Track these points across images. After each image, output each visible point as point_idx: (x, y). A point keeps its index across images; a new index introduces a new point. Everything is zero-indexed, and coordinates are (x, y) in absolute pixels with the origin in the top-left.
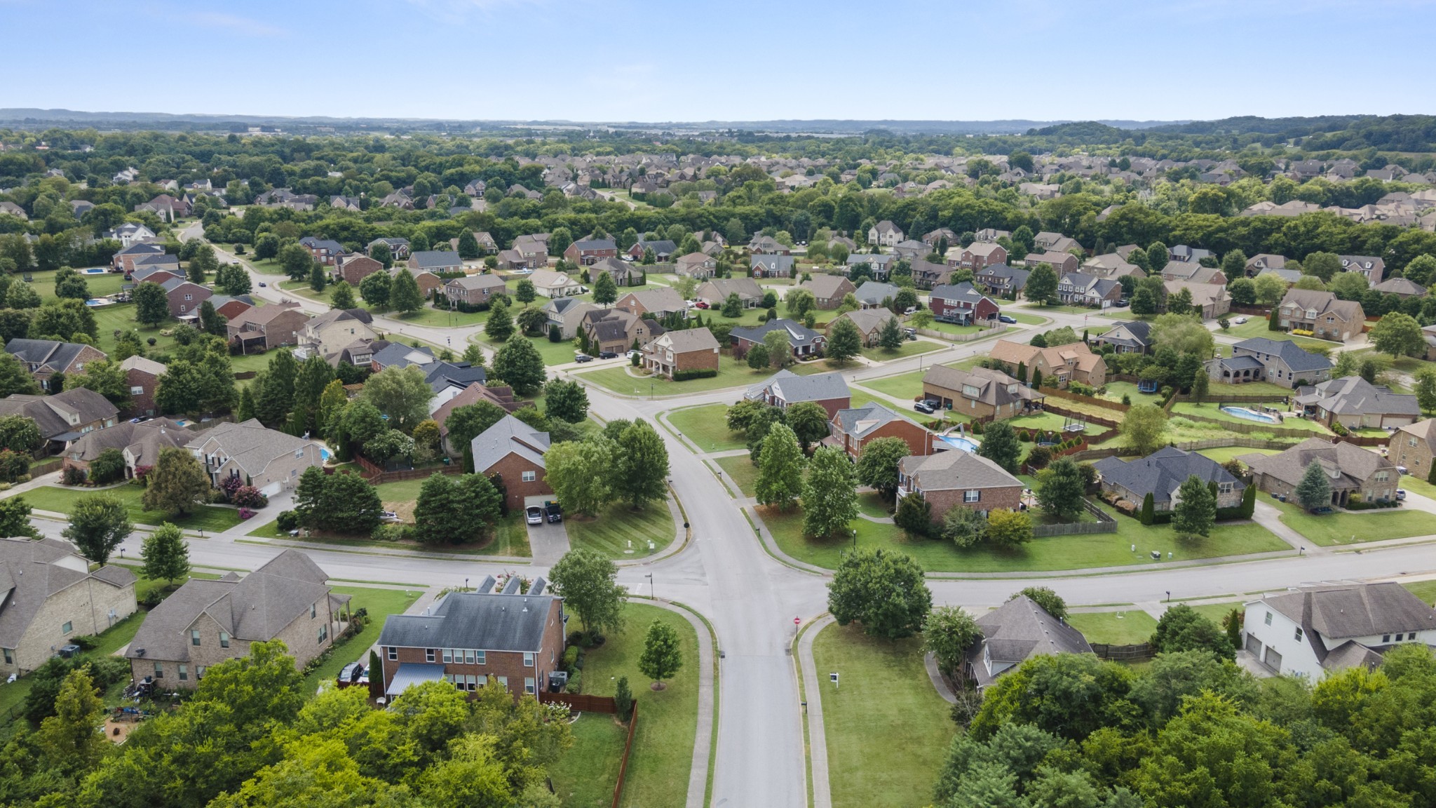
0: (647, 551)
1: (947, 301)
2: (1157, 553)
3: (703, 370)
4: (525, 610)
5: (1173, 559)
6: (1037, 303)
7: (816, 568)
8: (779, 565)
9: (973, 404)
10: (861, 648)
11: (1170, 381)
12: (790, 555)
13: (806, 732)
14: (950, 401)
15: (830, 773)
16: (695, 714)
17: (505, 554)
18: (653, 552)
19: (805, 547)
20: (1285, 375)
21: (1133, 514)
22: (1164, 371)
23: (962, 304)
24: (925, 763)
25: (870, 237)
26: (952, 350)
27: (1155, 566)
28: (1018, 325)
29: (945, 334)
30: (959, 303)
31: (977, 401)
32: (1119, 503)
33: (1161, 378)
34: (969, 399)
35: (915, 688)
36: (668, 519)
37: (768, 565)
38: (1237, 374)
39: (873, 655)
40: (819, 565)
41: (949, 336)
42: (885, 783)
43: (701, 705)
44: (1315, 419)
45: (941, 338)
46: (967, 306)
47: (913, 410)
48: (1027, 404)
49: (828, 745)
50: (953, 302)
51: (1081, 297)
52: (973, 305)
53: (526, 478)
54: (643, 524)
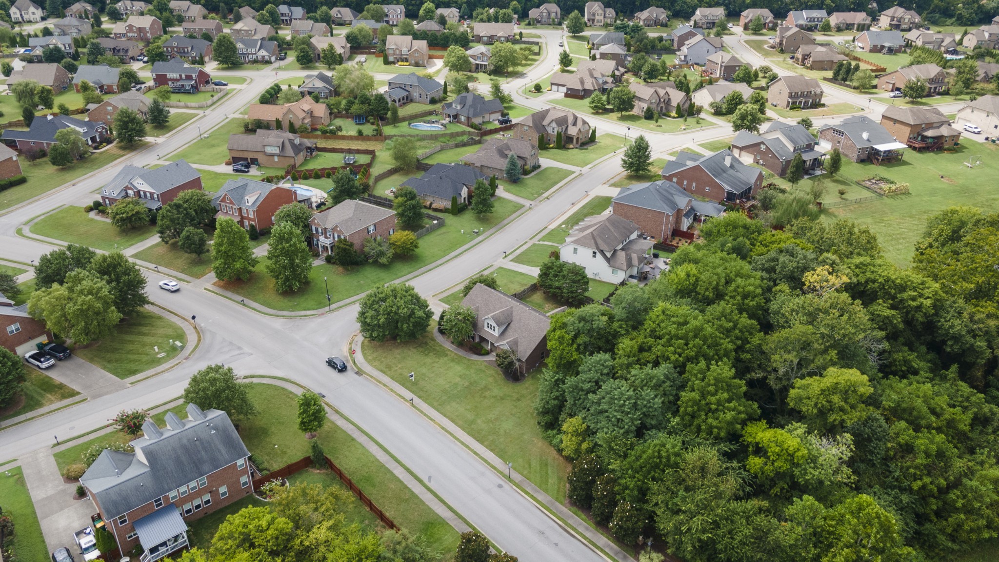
0: (174, 349)
1: (170, 75)
2: (476, 230)
3: (13, 179)
4: (213, 432)
5: (484, 232)
6: (225, 66)
7: (309, 312)
8: (282, 320)
9: (276, 159)
10: (398, 351)
11: (371, 112)
12: (282, 310)
13: (425, 415)
14: (256, 160)
15: (463, 430)
16: (353, 439)
17: (52, 402)
18: (182, 348)
19: (286, 301)
20: (424, 96)
21: (445, 211)
22: (365, 107)
23: (183, 76)
24: (502, 399)
25: (13, 16)
26: (205, 116)
27: (480, 238)
28: (230, 87)
29: (189, 104)
30: (181, 76)
31: (279, 156)
32: (433, 206)
33: (366, 112)
34: (272, 155)
35: (453, 360)
36: (160, 318)
37: (278, 323)
38: (399, 101)
39: (410, 353)
40: (309, 309)
41: (193, 104)
42: (496, 419)
43: (350, 433)
44: (458, 122)
45: (186, 107)
46: (189, 78)
47: (232, 172)
48: (310, 150)
49: (445, 416)
50: (175, 76)
51: (254, 57)
52: (194, 76)
53: (12, 332)
54: (144, 329)
